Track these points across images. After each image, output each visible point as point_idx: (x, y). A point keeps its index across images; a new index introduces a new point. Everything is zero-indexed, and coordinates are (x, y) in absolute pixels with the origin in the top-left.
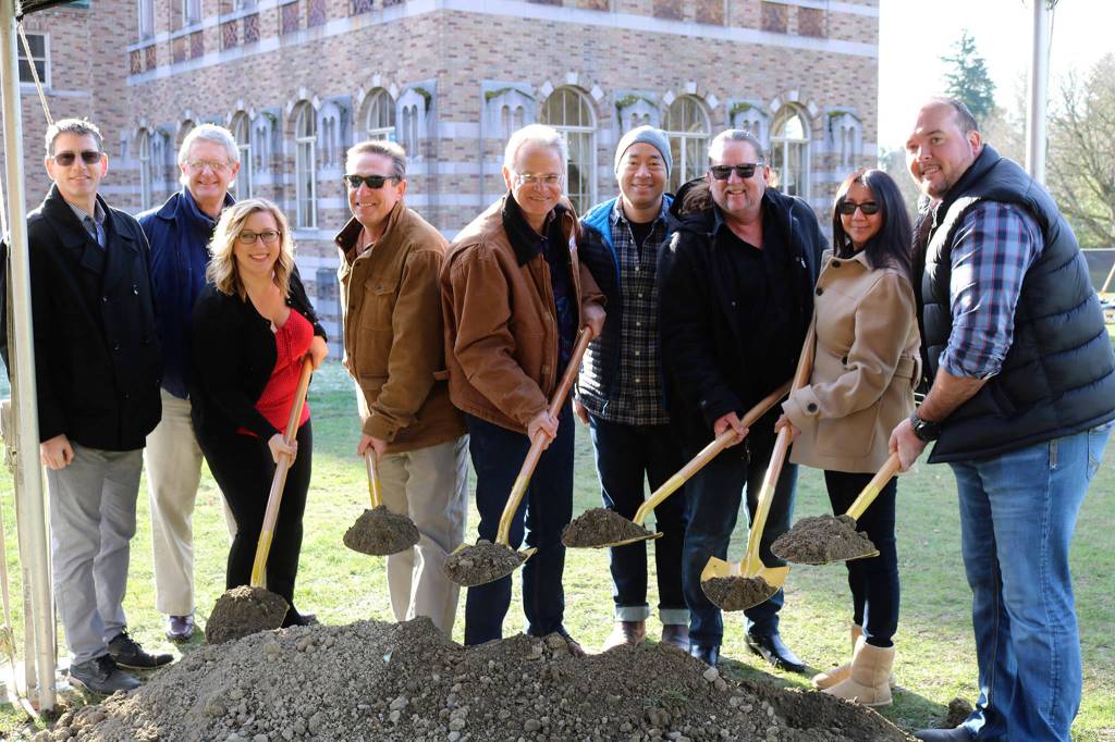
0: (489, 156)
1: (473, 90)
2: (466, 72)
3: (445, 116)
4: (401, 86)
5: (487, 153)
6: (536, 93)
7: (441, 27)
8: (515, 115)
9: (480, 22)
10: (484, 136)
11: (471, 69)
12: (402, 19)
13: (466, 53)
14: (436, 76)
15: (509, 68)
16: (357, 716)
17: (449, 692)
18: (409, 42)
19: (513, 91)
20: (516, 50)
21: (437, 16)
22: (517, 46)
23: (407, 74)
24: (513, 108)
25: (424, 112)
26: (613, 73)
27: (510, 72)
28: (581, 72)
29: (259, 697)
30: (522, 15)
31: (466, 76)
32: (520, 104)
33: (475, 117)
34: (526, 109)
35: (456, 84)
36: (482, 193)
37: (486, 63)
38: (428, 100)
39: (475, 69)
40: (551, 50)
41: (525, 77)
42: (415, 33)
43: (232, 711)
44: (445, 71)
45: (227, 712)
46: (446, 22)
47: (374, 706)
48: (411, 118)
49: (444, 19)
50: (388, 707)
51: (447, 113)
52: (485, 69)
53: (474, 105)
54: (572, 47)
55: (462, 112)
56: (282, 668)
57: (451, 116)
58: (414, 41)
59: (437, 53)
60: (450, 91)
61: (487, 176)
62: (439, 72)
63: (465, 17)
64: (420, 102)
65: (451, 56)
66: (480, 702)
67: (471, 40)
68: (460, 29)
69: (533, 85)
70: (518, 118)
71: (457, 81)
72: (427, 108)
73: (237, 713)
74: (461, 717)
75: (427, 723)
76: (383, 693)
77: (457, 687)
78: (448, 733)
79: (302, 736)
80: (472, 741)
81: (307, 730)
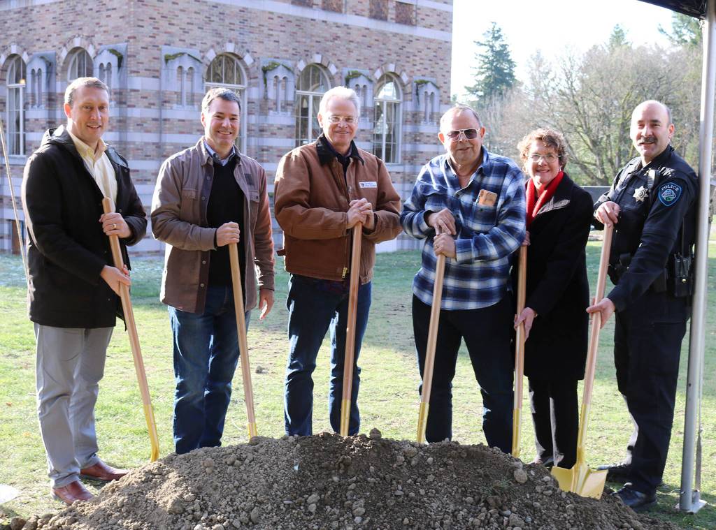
0: (167, 104)
1: (155, 53)
2: (151, 39)
3: (134, 72)
4: (98, 47)
5: (165, 102)
6: (203, 58)
8: (187, 74)
9: (162, 2)
10: (163, 89)
11: (154, 37)
13: (151, 24)
14: (127, 41)
15: (183, 38)
16: (284, 509)
17: (347, 490)
18: (105, 13)
19: (186, 55)
20: (188, 23)
22: (189, 21)
23: (103, 38)
24: (186, 68)
25: (117, 68)
26: (261, 45)
27: (184, 41)
28: (237, 43)
29: (206, 498)
31: (151, 43)
32: (192, 66)
33: (157, 74)
34: (196, 70)
35: (142, 48)
36: (161, 133)
38: (120, 59)
39: (157, 37)
40: (214, 25)
41: (195, 45)
42: (109, 7)
43: (190, 509)
44: (134, 38)
45: (184, 510)
46: (136, 0)
47: (297, 501)
48: (106, 72)
50: (306, 501)
51: (135, 69)
52: (165, 38)
53: (155, 65)
54: (231, 24)
55: (146, 70)
56: (219, 477)
57: (138, 72)
58: (109, 13)
59: (128, 23)
60: (138, 53)
61: (165, 120)
62: (129, 38)
64: (114, 60)
65: (139, 26)
66: (371, 495)
67: (155, 15)
68: (146, 5)
69: (201, 52)
70: (190, 76)
71: (144, 46)
72: (120, 66)
73: (193, 511)
74: (360, 506)
75: (337, 511)
76: (300, 492)
77: (353, 486)
78: (354, 517)
79: (247, 525)
80: (371, 523)
81: (250, 520)
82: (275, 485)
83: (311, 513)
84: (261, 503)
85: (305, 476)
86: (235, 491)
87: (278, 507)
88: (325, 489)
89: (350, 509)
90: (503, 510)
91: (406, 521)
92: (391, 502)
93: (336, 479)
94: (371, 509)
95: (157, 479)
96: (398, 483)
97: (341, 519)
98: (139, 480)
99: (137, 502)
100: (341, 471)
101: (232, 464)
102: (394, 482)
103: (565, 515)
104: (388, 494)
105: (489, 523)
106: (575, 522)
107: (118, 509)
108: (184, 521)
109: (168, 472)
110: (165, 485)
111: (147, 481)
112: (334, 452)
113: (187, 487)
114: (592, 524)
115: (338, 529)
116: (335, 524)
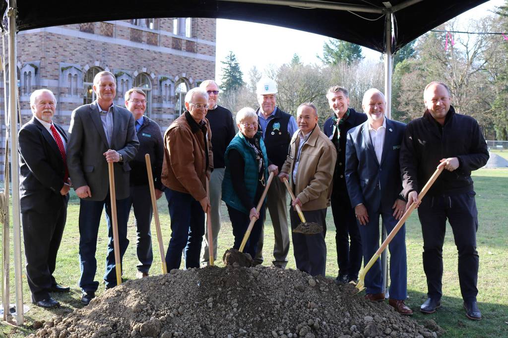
0: (63, 94)
1: (57, 66)
2: (53, 59)
3: (44, 76)
4: (23, 63)
5: (62, 93)
6: (82, 69)
7: (43, 39)
8: (74, 78)
9: (59, 38)
10: (60, 86)
11: (55, 58)
12: (25, 34)
13: (54, 51)
14: (40, 60)
15: (71, 58)
16: (196, 306)
17: (227, 295)
18: (27, 44)
19: (73, 68)
20: (74, 50)
21: (41, 34)
22: (75, 49)
23: (26, 58)
24: (73, 75)
25: (34, 75)
26: (114, 62)
27: (72, 60)
28: (101, 61)
29: (153, 303)
30: (77, 36)
31: (54, 60)
32: (76, 73)
33: (57, 78)
34: (78, 75)
35: (49, 63)
36: (59, 110)
37: (62, 55)
38: (36, 69)
39: (57, 58)
40: (89, 52)
41: (78, 62)
42: (30, 41)
43: (145, 309)
44: (44, 58)
45: (142, 310)
46: (45, 37)
47: (202, 302)
48: (28, 77)
49: (45, 36)
50: (207, 302)
51: (44, 75)
52: (61, 58)
53: (56, 73)
54: (98, 51)
55: (51, 75)
56: (158, 292)
57: (46, 77)
58: (30, 44)
59: (41, 50)
60: (46, 66)
61: (61, 103)
62: (41, 58)
63: (54, 35)
64: (33, 70)
65: (47, 51)
66: (240, 297)
67: (56, 45)
68: (51, 40)
69: (81, 66)
70: (75, 79)
71: (50, 62)
72: (36, 73)
73: (147, 310)
74: (235, 303)
75: (224, 306)
76: (202, 298)
77: (230, 293)
78: (233, 308)
79: (177, 316)
80: (242, 311)
81: (179, 313)
82: (189, 294)
83: (210, 308)
84: (183, 304)
85: (203, 289)
86: (168, 299)
87: (192, 305)
88: (215, 295)
89: (230, 304)
91: (260, 309)
92: (250, 300)
93: (220, 289)
94: (241, 304)
95: (123, 294)
96: (252, 290)
97: (226, 310)
98: (113, 296)
99: (114, 307)
100: (222, 285)
101: (164, 284)
102: (250, 289)
103: (337, 301)
104: (248, 296)
105: (300, 308)
106: (342, 304)
107: (105, 312)
108: (142, 316)
109: (129, 291)
110: (128, 298)
111: (118, 296)
112: (217, 276)
113: (141, 298)
114: (351, 305)
115: (226, 315)
116: (224, 313)
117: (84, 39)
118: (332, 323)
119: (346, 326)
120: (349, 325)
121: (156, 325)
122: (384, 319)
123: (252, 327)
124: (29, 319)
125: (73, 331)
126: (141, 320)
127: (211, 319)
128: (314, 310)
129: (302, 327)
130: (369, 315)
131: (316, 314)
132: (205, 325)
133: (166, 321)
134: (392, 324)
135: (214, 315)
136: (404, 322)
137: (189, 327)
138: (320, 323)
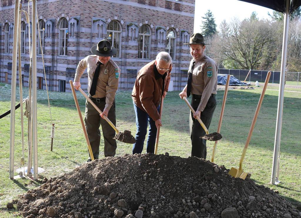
0: (94, 38)
1: (90, 20)
2: (88, 15)
3: (82, 26)
4: (70, 17)
5: (93, 37)
6: (106, 21)
7: (82, 2)
9: (92, 1)
10: (92, 32)
11: (90, 14)
13: (89, 9)
15: (100, 14)
16: (135, 178)
17: (157, 173)
18: (73, 5)
19: (100, 20)
20: (102, 9)
22: (102, 8)
23: (72, 14)
24: (100, 25)
25: (76, 25)
26: (127, 17)
28: (118, 16)
29: (109, 174)
32: (102, 24)
33: (90, 27)
34: (104, 26)
35: (85, 18)
37: (94, 12)
38: (78, 21)
39: (91, 14)
40: (111, 10)
41: (104, 17)
42: (75, 3)
44: (83, 14)
45: (101, 178)
47: (140, 176)
48: (73, 26)
50: (143, 176)
51: (83, 25)
52: (93, 14)
53: (90, 24)
54: (116, 10)
55: (87, 25)
56: (113, 167)
58: (74, 5)
59: (81, 9)
60: (84, 20)
61: (93, 43)
62: (81, 14)
64: (75, 22)
65: (84, 10)
66: (165, 175)
67: (90, 6)
68: (87, 3)
69: (106, 19)
70: (102, 28)
71: (86, 17)
72: (77, 24)
73: (105, 178)
74: (161, 178)
75: (153, 180)
76: (141, 173)
77: (159, 171)
78: (159, 182)
79: (123, 183)
80: (165, 184)
81: (124, 182)
82: (132, 170)
83: (144, 180)
84: (127, 176)
85: (142, 167)
86: (118, 172)
87: (133, 178)
88: (149, 173)
89: (158, 179)
90: (210, 181)
93: (153, 169)
94: (165, 179)
95: (92, 167)
97: (155, 182)
98: (86, 167)
99: (85, 174)
103: (232, 184)
106: (235, 186)
107: (79, 177)
108: (101, 181)
109: (96, 165)
110: (95, 169)
111: (89, 167)
113: (102, 170)
114: (241, 187)
115: (154, 186)
116: (153, 184)
117: (108, 2)
118: (226, 198)
119: (235, 201)
120: (237, 200)
121: (107, 188)
122: (264, 199)
123: (170, 195)
124: (41, 177)
125: (60, 186)
126: (100, 184)
127: (144, 188)
128: (214, 188)
129: (203, 199)
130: (253, 195)
131: (215, 191)
132: (140, 191)
133: (115, 186)
134: (269, 203)
135: (146, 185)
136: (279, 203)
137: (129, 191)
138: (217, 198)
